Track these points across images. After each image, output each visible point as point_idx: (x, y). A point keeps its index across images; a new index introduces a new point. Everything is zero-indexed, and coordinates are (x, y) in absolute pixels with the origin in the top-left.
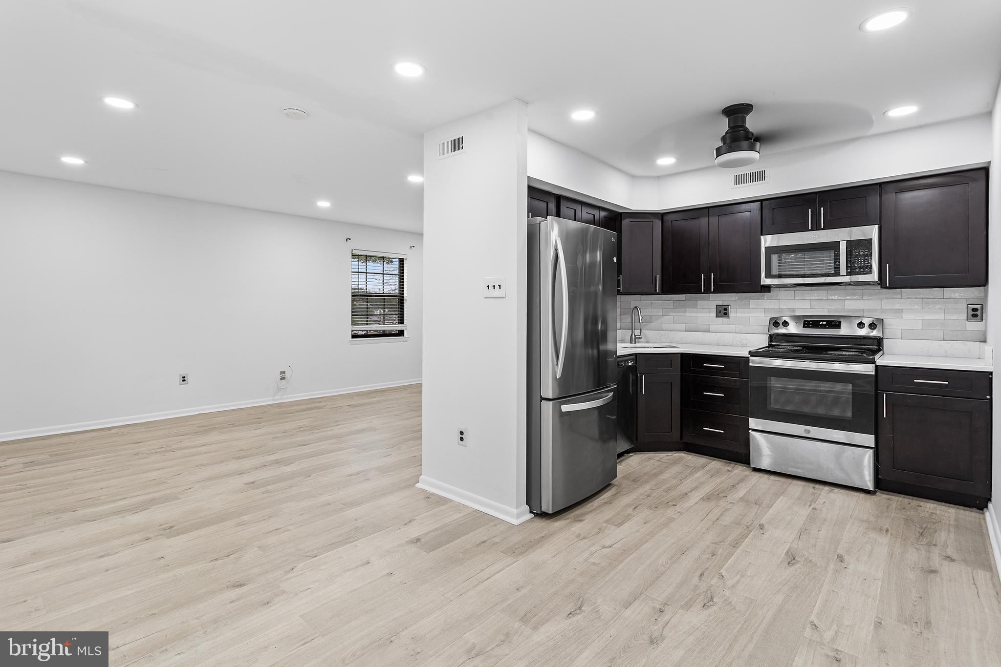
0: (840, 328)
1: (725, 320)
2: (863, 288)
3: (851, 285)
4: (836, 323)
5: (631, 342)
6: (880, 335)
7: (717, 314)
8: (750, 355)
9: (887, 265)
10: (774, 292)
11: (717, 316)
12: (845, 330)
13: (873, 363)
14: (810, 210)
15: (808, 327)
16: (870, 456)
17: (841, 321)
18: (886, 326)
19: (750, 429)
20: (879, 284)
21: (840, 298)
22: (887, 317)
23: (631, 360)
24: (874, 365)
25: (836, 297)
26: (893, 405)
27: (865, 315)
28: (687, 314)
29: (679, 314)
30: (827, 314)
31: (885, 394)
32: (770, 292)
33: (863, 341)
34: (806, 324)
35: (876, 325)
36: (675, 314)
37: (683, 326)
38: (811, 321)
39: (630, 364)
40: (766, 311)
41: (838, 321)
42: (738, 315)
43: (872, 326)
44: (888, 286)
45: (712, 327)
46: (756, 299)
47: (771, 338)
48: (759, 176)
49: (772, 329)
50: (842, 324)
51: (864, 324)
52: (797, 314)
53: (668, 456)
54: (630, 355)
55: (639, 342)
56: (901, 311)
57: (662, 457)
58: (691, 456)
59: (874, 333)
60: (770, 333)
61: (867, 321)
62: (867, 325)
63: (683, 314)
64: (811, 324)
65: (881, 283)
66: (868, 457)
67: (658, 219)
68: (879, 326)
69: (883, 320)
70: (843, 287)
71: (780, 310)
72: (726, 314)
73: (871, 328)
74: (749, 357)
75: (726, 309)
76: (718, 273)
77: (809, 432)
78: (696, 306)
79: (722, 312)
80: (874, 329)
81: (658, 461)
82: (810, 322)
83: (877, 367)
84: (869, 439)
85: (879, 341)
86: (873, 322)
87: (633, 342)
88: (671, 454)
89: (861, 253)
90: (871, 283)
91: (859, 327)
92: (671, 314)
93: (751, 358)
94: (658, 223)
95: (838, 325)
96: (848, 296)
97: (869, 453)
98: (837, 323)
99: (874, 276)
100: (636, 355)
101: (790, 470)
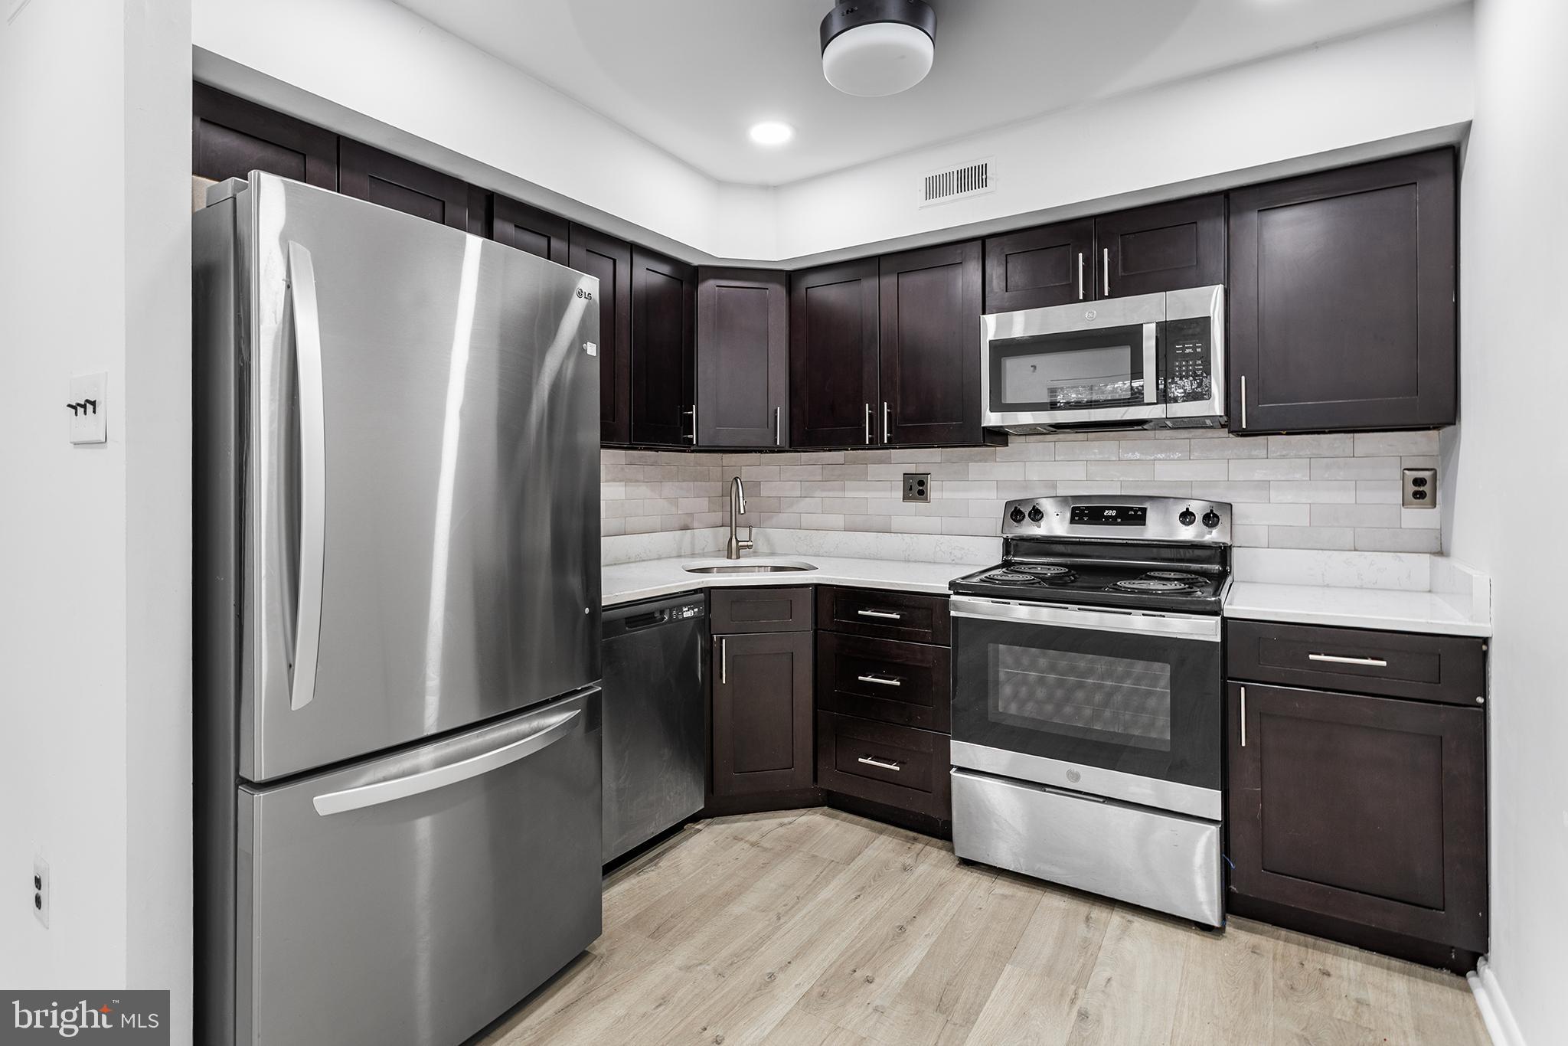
0: (1144, 525)
1: (920, 505)
2: (1190, 436)
3: (1165, 427)
4: (1136, 511)
5: (729, 557)
6: (1227, 540)
7: (906, 493)
8: (952, 592)
9: (1243, 378)
10: (1015, 444)
11: (906, 498)
12: (1155, 529)
13: (1216, 614)
14: (1081, 255)
15: (1081, 522)
16: (1209, 839)
17: (1145, 509)
18: (1237, 520)
19: (952, 766)
20: (1223, 426)
21: (1143, 457)
22: (1239, 500)
23: (691, 605)
24: (1219, 618)
25: (1137, 456)
26: (1260, 713)
27: (1196, 493)
28: (848, 494)
29: (831, 494)
30: (1119, 494)
31: (1243, 689)
32: (1008, 446)
33: (1189, 553)
34: (1077, 515)
35: (1217, 517)
36: (825, 494)
37: (839, 520)
38: (1087, 508)
39: (688, 614)
40: (1000, 485)
41: (1141, 509)
42: (946, 495)
43: (1211, 519)
44: (1244, 426)
45: (896, 523)
46: (980, 461)
47: (1009, 546)
48: (974, 178)
49: (1010, 526)
50: (1151, 516)
51: (1194, 515)
52: (1061, 492)
53: (782, 825)
54: (696, 591)
55: (746, 556)
56: (1265, 485)
57: (765, 829)
58: (834, 822)
59: (1214, 536)
60: (1005, 536)
61: (1198, 508)
62: (1199, 518)
63: (840, 494)
64: (1086, 515)
65: (1229, 423)
66: (1206, 841)
67: (780, 283)
68: (1224, 520)
69: (1231, 505)
70: (1151, 434)
71: (1026, 484)
72: (921, 493)
73: (1207, 525)
74: (949, 596)
75: (921, 483)
76: (899, 402)
77: (1076, 777)
78: (863, 477)
79: (916, 488)
80: (1214, 525)
81: (753, 845)
82: (1086, 512)
83: (1224, 620)
84: (1208, 801)
85: (1223, 553)
86: (1212, 511)
87: (734, 556)
88: (790, 819)
89: (1187, 351)
90: (1208, 422)
91: (1183, 523)
92: (818, 493)
93: (954, 598)
94: (777, 291)
95: (1137, 517)
96: (1161, 452)
97: (1208, 833)
98: (1139, 513)
99: (1215, 406)
100: (708, 591)
101: (1036, 868)
